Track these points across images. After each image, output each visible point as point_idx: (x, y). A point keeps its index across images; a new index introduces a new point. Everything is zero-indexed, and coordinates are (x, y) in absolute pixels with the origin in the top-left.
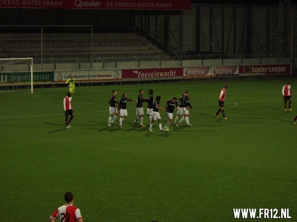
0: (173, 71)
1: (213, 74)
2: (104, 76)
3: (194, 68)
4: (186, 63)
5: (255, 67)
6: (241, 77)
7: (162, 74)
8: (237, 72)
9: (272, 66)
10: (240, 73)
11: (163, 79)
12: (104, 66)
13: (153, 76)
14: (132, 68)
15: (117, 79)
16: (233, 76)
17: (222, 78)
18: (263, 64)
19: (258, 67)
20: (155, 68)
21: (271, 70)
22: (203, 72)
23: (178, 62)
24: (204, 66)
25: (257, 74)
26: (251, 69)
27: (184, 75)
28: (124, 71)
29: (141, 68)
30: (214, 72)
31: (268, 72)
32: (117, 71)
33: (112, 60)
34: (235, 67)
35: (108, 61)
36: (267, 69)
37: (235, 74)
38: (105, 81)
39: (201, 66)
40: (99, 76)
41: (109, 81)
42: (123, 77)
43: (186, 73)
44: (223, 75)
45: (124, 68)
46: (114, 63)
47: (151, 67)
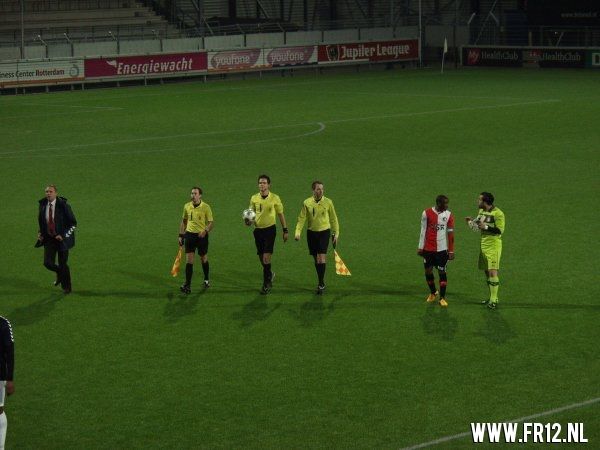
0: (188, 61)
1: (267, 64)
2: (49, 73)
3: (227, 52)
4: (213, 43)
5: (349, 46)
6: (321, 68)
7: (164, 67)
8: (314, 58)
9: (383, 44)
10: (320, 59)
11: (169, 75)
12: (47, 52)
13: (146, 71)
14: (105, 56)
15: (75, 78)
16: (306, 67)
17: (284, 70)
18: (365, 41)
19: (355, 46)
20: (151, 53)
21: (381, 52)
22: (246, 59)
23: (196, 41)
24: (248, 47)
25: (354, 60)
26: (342, 50)
27: (210, 67)
28: (89, 63)
29: (122, 54)
30: (269, 59)
31: (374, 57)
32: (74, 62)
33: (63, 41)
34: (310, 48)
35: (54, 42)
36: (373, 49)
37: (310, 61)
38: (51, 84)
39: (242, 47)
40: (38, 73)
41: (58, 83)
42: (88, 73)
43: (213, 62)
44: (286, 66)
45: (89, 57)
46: (66, 47)
47: (143, 53)
